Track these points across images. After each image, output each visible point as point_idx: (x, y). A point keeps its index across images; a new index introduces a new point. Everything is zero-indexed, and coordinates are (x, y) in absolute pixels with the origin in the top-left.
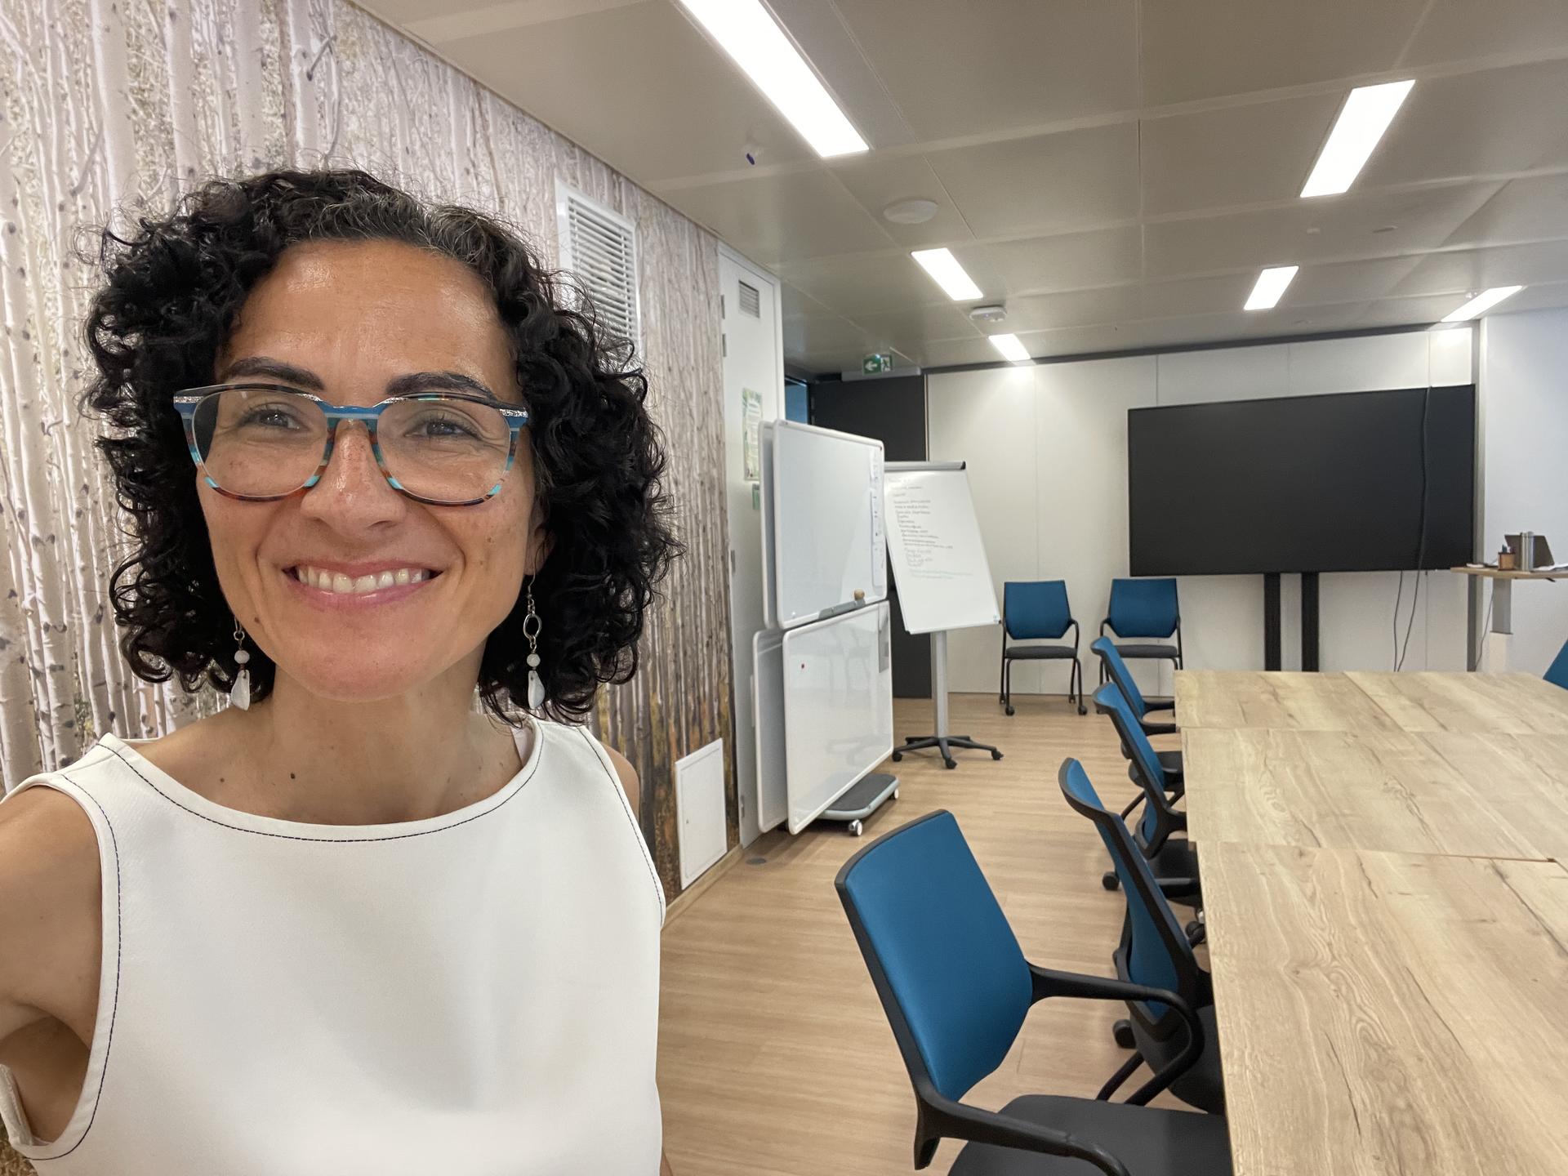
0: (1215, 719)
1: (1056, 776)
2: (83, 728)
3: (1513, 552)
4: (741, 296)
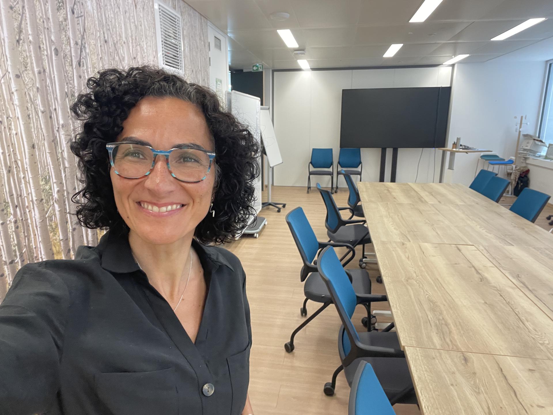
0: (372, 199)
2: (7, 211)
4: (215, 42)
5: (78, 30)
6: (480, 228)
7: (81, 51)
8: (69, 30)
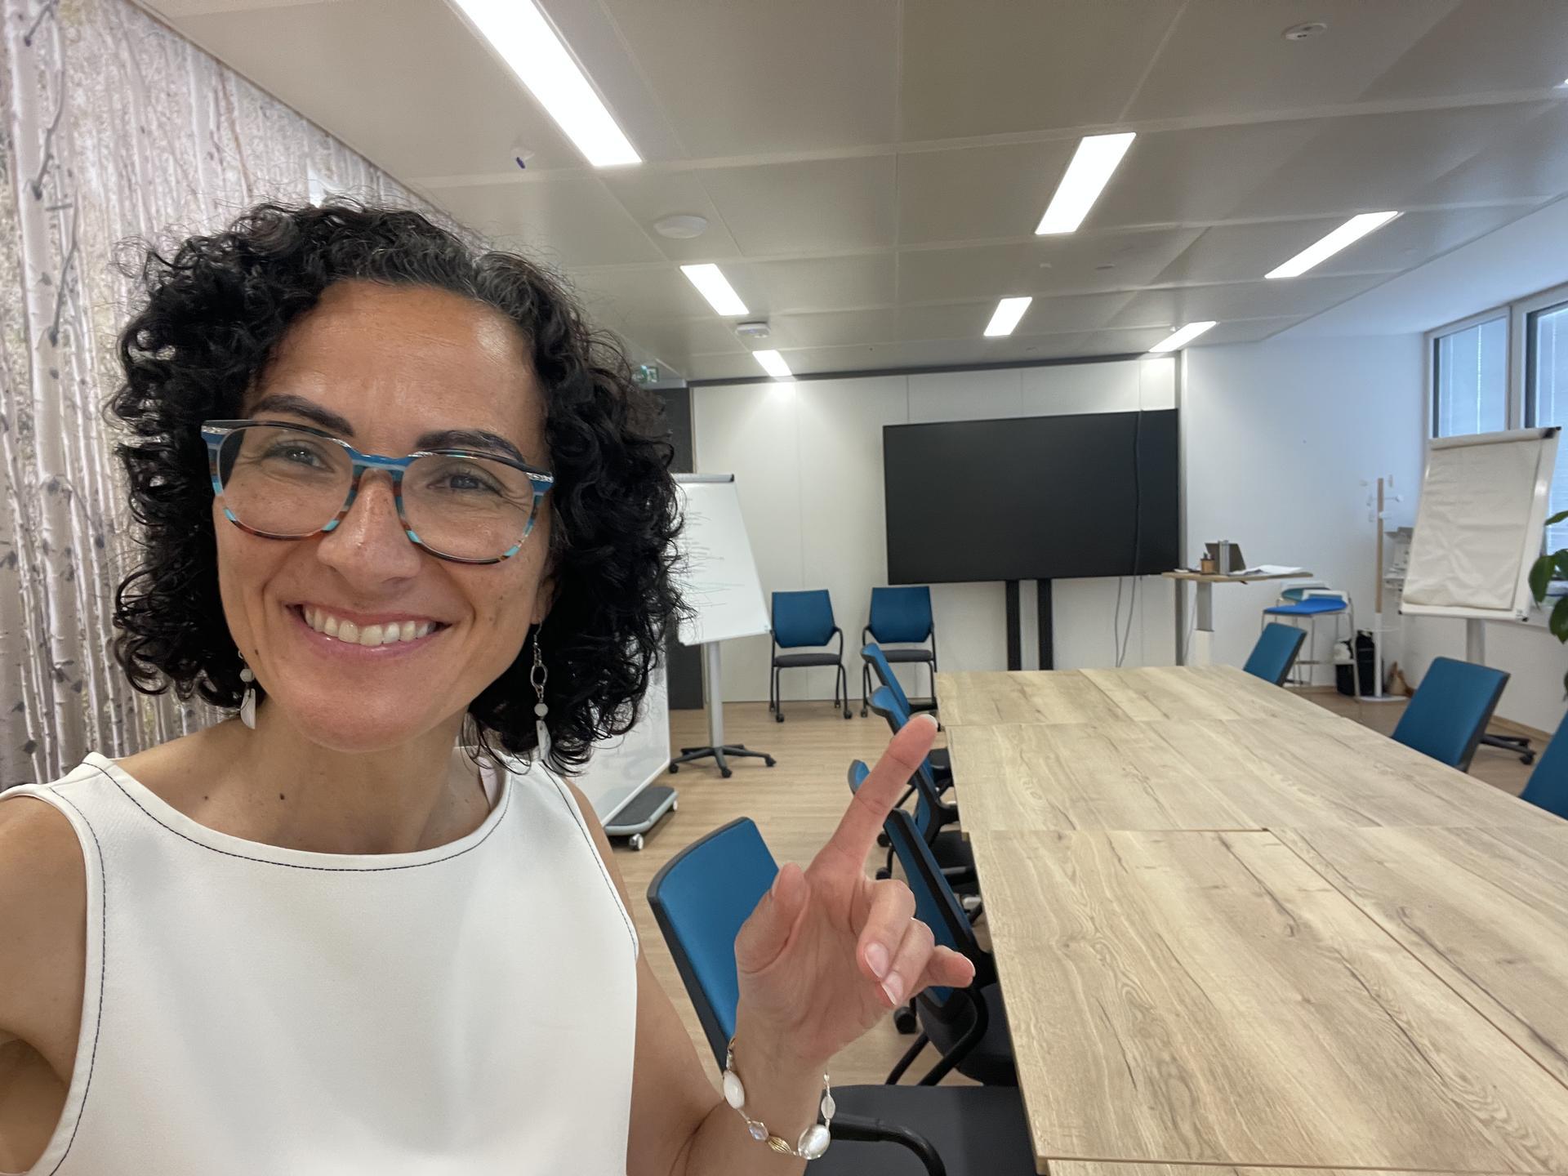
0: (975, 718)
1: (845, 779)
3: (1213, 559)
5: (53, 242)
6: (1283, 780)
7: (61, 302)
8: (22, 243)
